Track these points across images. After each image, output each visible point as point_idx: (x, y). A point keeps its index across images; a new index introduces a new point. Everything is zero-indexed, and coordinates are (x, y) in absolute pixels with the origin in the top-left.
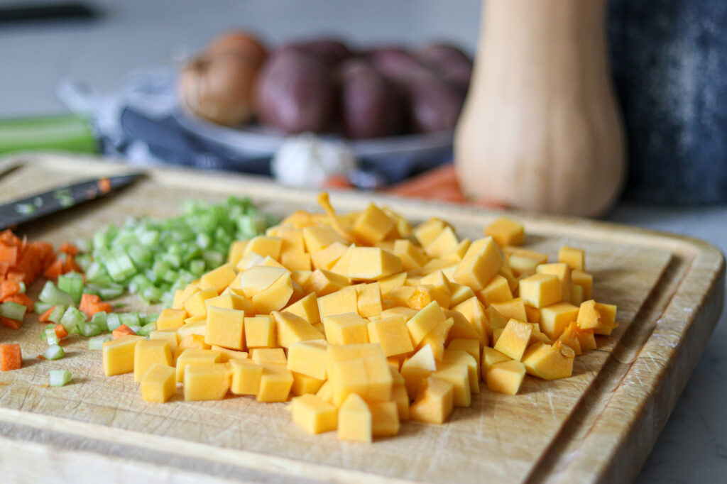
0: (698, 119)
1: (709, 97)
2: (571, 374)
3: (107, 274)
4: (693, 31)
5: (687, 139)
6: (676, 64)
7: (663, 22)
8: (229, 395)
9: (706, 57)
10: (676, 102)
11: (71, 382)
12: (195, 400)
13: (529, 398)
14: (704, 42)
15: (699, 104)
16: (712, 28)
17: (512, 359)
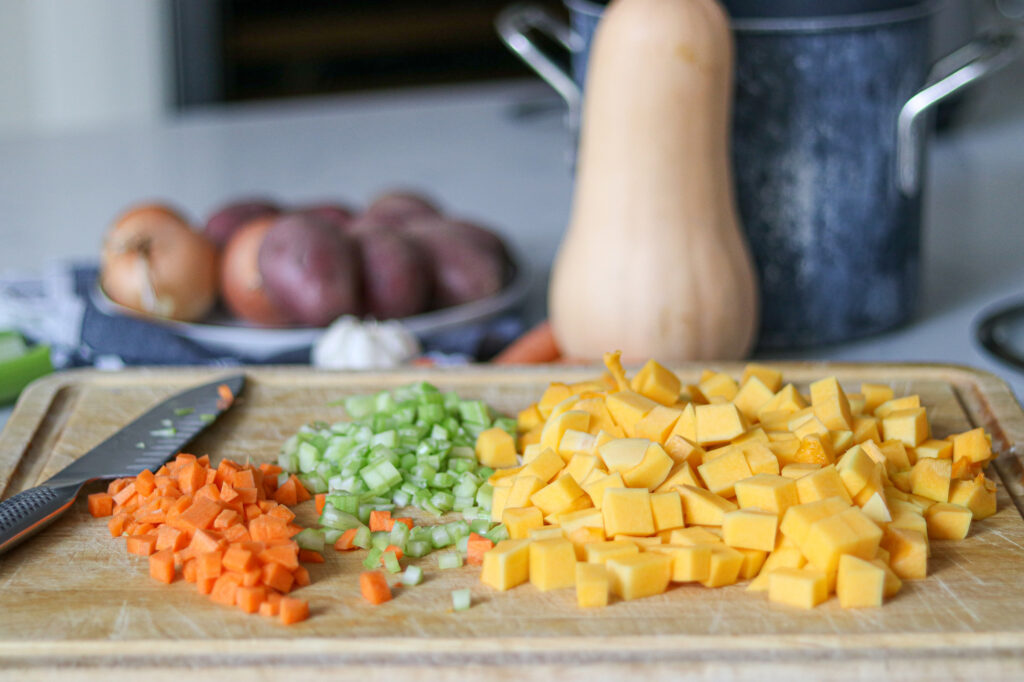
0: (819, 243)
1: (830, 214)
2: (994, 510)
3: (366, 488)
4: (808, 138)
5: (808, 267)
6: (790, 179)
7: (773, 129)
8: (673, 585)
9: (824, 168)
10: (793, 225)
11: (474, 603)
12: (638, 598)
13: (980, 539)
14: (821, 150)
15: (819, 224)
16: (829, 131)
17: (937, 502)
